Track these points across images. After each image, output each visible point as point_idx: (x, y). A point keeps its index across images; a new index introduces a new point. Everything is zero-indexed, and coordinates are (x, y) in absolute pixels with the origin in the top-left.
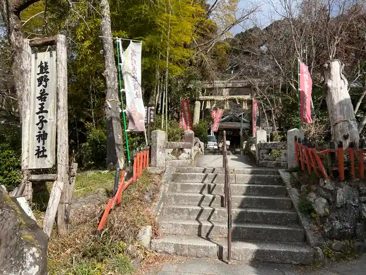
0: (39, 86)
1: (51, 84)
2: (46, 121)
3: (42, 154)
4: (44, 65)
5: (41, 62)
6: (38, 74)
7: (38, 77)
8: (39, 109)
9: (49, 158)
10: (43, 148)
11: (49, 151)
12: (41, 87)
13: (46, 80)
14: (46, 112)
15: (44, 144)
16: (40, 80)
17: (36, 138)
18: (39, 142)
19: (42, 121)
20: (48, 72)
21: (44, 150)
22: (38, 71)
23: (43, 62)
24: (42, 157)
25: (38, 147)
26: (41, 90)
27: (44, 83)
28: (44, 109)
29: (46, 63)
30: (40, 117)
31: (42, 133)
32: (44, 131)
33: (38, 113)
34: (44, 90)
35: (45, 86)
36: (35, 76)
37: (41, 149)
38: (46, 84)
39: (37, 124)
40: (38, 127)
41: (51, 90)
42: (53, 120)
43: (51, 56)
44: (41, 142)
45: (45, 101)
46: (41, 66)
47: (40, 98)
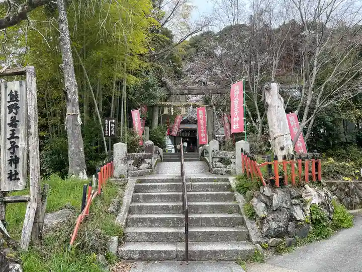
0: (9, 113)
1: (22, 111)
2: (17, 147)
3: (14, 178)
4: (14, 93)
5: (11, 91)
6: (9, 102)
7: (8, 105)
8: (10, 134)
9: (21, 180)
10: (15, 171)
11: (21, 175)
12: (12, 114)
13: (17, 108)
14: (18, 138)
15: (16, 168)
16: (11, 108)
17: (7, 162)
18: (11, 166)
19: (14, 147)
20: (18, 101)
21: (17, 174)
22: (8, 99)
23: (13, 91)
24: (14, 180)
25: (11, 171)
26: (12, 117)
27: (14, 111)
28: (15, 136)
29: (16, 92)
30: (11, 143)
31: (14, 158)
32: (16, 156)
33: (9, 139)
34: (15, 117)
35: (16, 114)
36: (5, 105)
37: (14, 173)
38: (17, 111)
39: (9, 149)
40: (9, 152)
41: (21, 117)
42: (24, 146)
43: (21, 85)
44: (13, 166)
45: (16, 127)
46: (11, 94)
47: (10, 125)
